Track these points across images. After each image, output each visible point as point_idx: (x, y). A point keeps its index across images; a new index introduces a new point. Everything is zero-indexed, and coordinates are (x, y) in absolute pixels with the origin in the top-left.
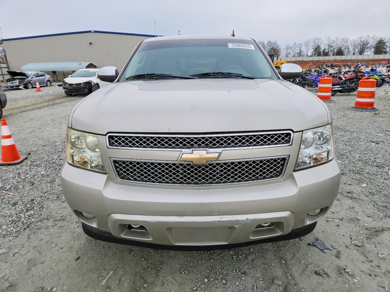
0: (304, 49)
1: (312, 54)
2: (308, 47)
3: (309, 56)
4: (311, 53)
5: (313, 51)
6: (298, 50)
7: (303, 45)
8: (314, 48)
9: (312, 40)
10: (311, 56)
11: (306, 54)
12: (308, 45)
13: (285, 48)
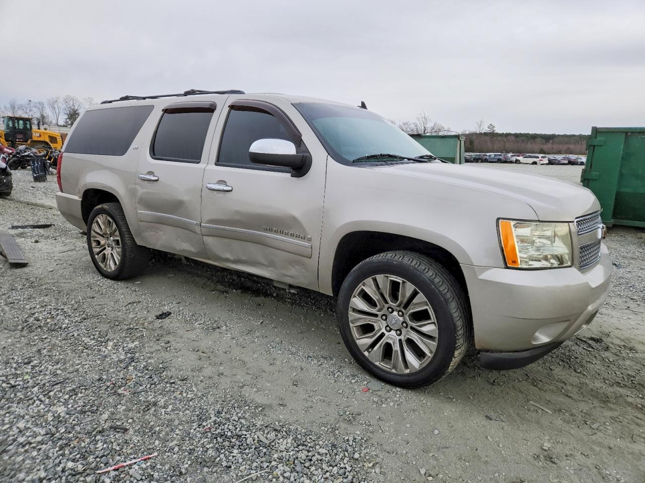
0: (48, 112)
1: (66, 122)
2: (57, 110)
3: (61, 126)
4: (64, 120)
5: (67, 117)
6: (37, 114)
7: (46, 105)
8: (68, 112)
9: (61, 99)
10: (64, 126)
11: (54, 122)
12: (56, 106)
13: (8, 106)
